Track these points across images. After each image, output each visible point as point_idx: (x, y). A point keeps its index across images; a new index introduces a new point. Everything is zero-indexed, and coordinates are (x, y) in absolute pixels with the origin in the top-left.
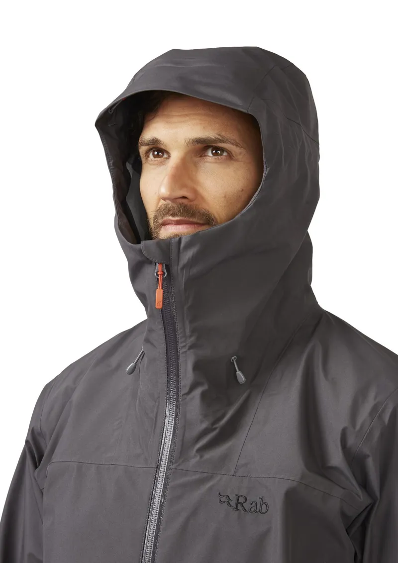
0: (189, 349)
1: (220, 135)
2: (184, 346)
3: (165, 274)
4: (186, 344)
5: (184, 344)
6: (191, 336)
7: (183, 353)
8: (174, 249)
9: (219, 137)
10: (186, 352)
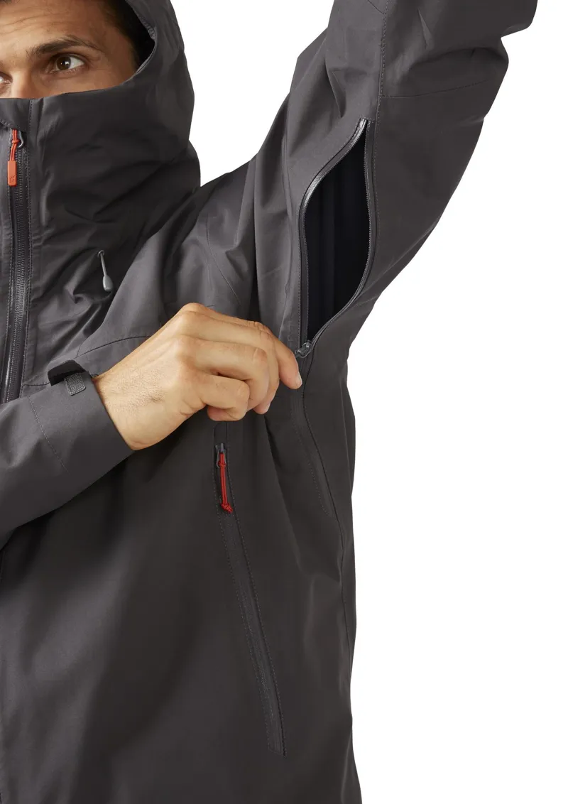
0: (44, 244)
1: (70, 36)
2: (39, 240)
3: (20, 142)
4: (41, 237)
5: (38, 237)
6: (47, 227)
7: (35, 248)
8: (33, 111)
9: (69, 39)
10: (40, 247)
